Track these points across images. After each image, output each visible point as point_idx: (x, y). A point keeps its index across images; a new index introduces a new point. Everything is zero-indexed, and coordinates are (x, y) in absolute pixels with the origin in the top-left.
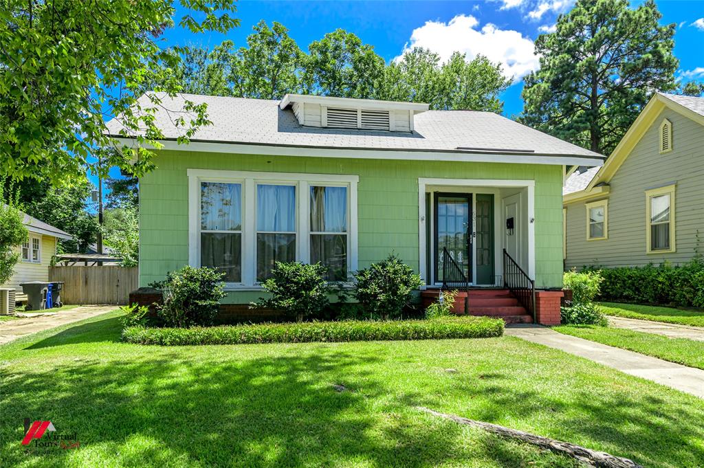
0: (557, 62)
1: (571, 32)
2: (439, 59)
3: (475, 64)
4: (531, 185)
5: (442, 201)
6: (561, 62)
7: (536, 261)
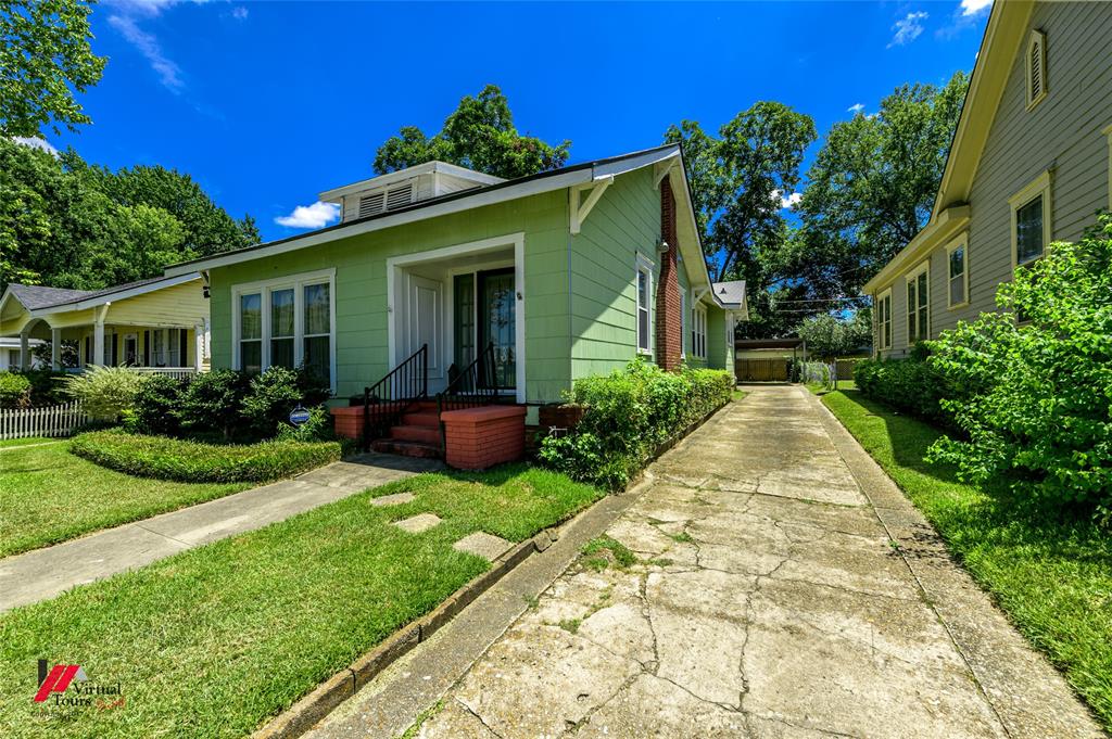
4: (519, 240)
7: (527, 359)
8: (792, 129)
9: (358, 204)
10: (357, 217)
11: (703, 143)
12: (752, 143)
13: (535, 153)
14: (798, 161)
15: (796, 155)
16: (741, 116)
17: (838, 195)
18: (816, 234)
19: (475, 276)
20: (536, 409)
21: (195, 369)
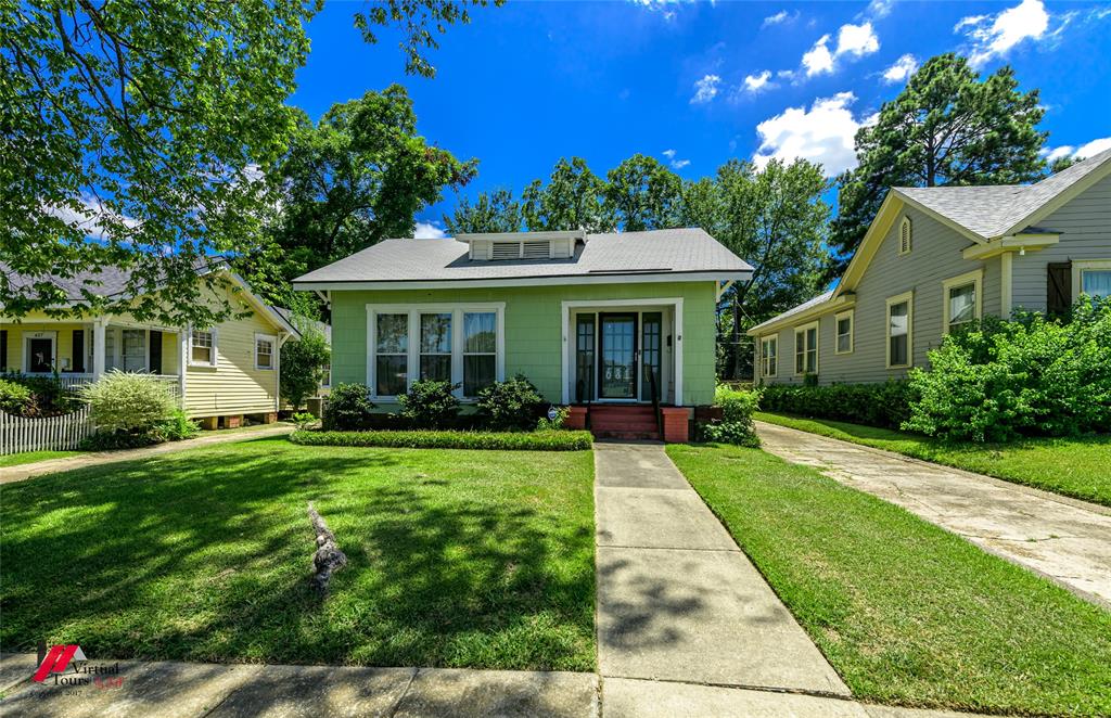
0: (875, 157)
1: (898, 120)
2: (755, 168)
3: (792, 169)
4: (679, 302)
5: (607, 321)
6: (880, 156)
7: (684, 378)
8: (668, 186)
9: (491, 247)
10: (491, 258)
11: (591, 181)
13: (446, 165)
16: (625, 163)
19: (597, 316)
20: (692, 409)
21: (180, 378)
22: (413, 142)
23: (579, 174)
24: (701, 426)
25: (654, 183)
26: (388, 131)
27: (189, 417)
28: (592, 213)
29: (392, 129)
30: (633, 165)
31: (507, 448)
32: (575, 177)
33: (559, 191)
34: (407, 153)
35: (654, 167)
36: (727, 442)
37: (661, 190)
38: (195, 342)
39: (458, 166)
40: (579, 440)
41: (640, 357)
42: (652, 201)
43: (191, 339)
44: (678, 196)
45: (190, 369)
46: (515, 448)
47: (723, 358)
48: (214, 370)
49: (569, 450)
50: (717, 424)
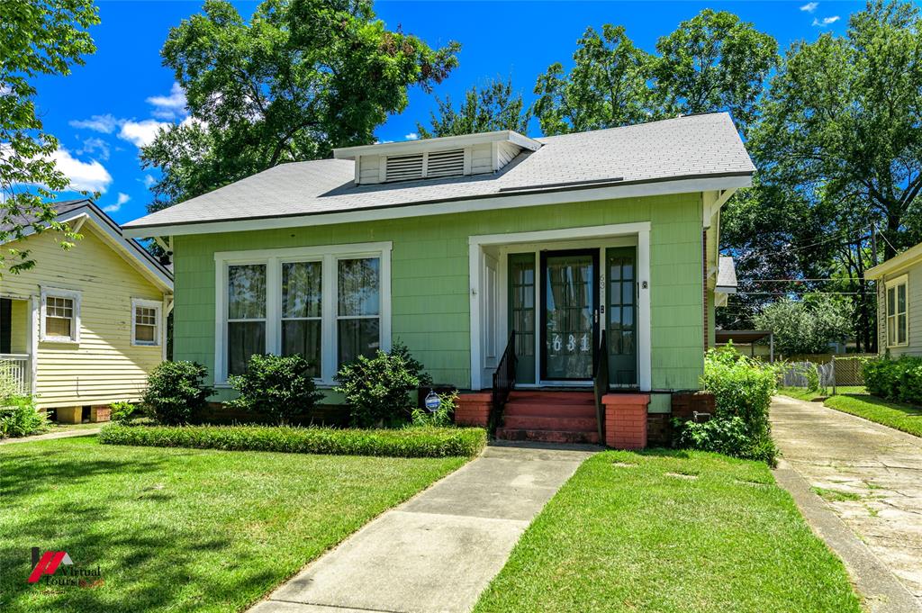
4: (643, 230)
5: (553, 264)
7: (652, 346)
8: (753, 54)
9: (383, 165)
10: (383, 179)
11: (632, 57)
12: (696, 63)
14: (756, 93)
15: (753, 86)
16: (684, 26)
17: (796, 139)
18: (773, 190)
19: (538, 256)
20: (668, 397)
21: (31, 357)
22: (368, 30)
23: (615, 49)
24: (677, 423)
25: (729, 51)
26: (333, 18)
27: (38, 407)
28: (639, 104)
29: (339, 15)
30: (698, 27)
31: (340, 452)
32: (608, 54)
33: (586, 77)
34: (359, 44)
35: (730, 26)
36: (718, 449)
37: (741, 61)
38: (49, 311)
39: (431, 57)
40: (449, 442)
41: (603, 316)
42: (729, 78)
43: (44, 308)
44: (772, 68)
45: (43, 345)
46: (352, 453)
47: (854, 316)
48: (76, 347)
49: (432, 456)
50: (702, 420)
